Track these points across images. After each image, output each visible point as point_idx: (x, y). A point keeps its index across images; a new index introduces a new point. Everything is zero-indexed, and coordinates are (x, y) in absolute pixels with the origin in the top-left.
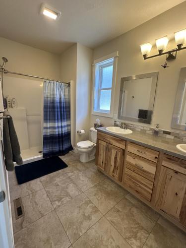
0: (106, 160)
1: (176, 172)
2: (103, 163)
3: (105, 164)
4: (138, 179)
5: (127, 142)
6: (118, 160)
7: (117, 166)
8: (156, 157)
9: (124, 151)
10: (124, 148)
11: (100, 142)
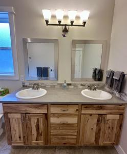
0: (24, 133)
1: (91, 115)
2: (20, 137)
3: (24, 137)
4: (65, 133)
5: (49, 105)
6: (41, 126)
7: (40, 132)
8: (77, 110)
9: (46, 115)
10: (46, 112)
11: (10, 116)
